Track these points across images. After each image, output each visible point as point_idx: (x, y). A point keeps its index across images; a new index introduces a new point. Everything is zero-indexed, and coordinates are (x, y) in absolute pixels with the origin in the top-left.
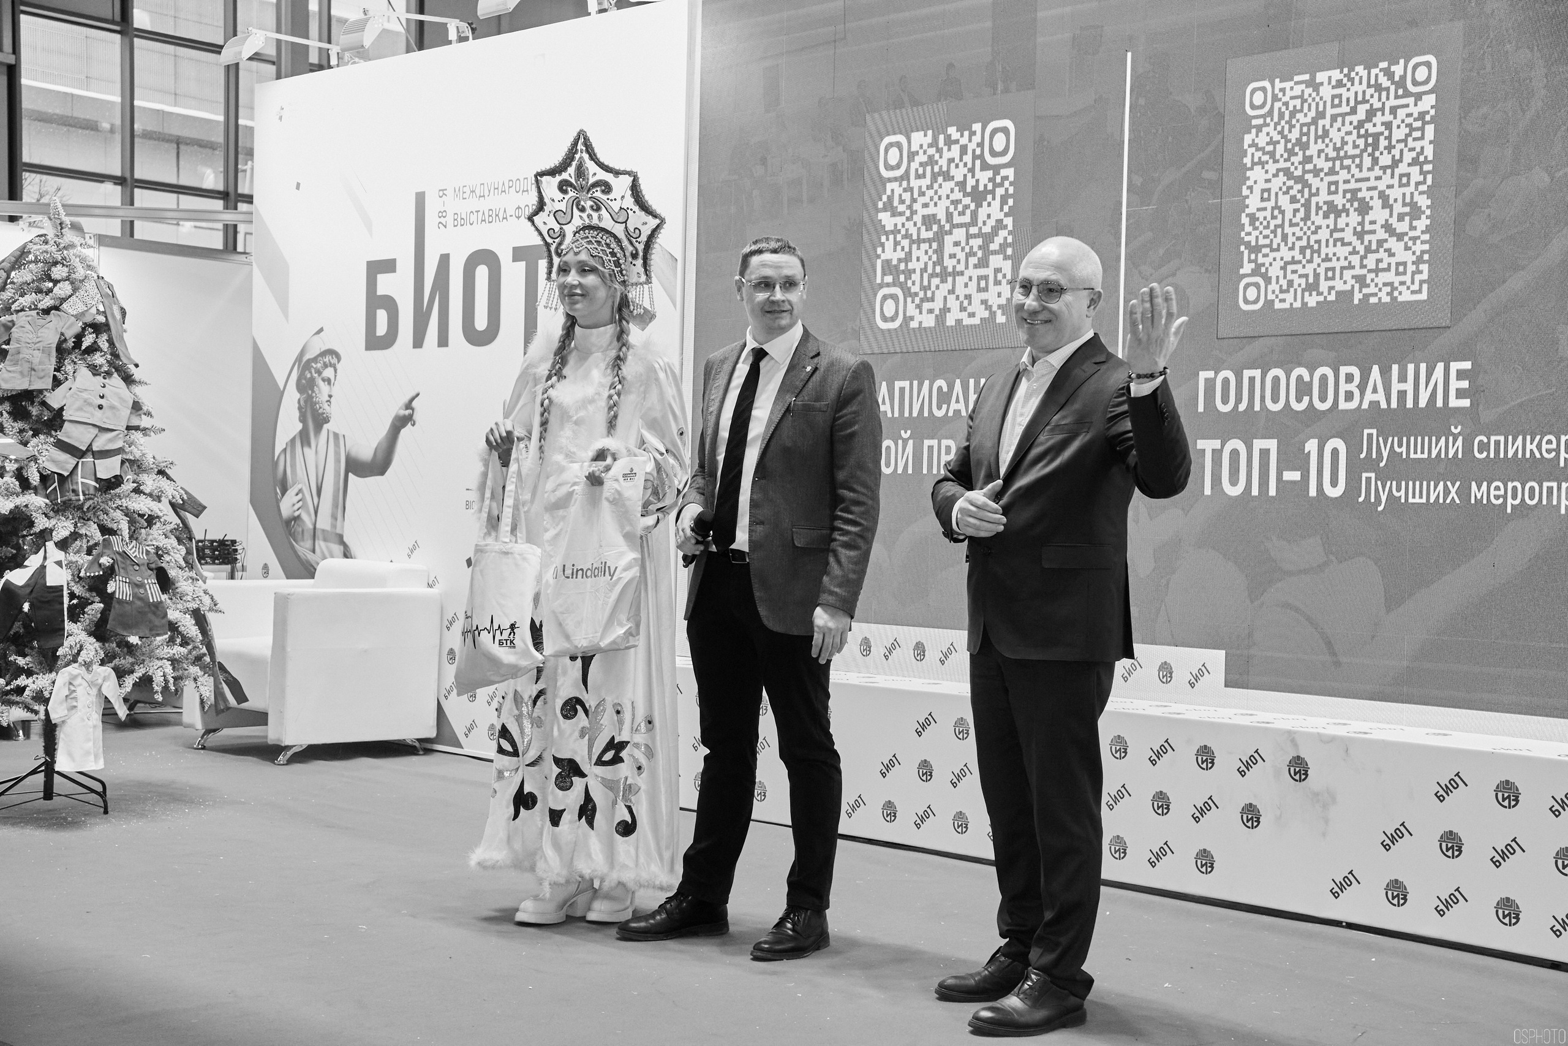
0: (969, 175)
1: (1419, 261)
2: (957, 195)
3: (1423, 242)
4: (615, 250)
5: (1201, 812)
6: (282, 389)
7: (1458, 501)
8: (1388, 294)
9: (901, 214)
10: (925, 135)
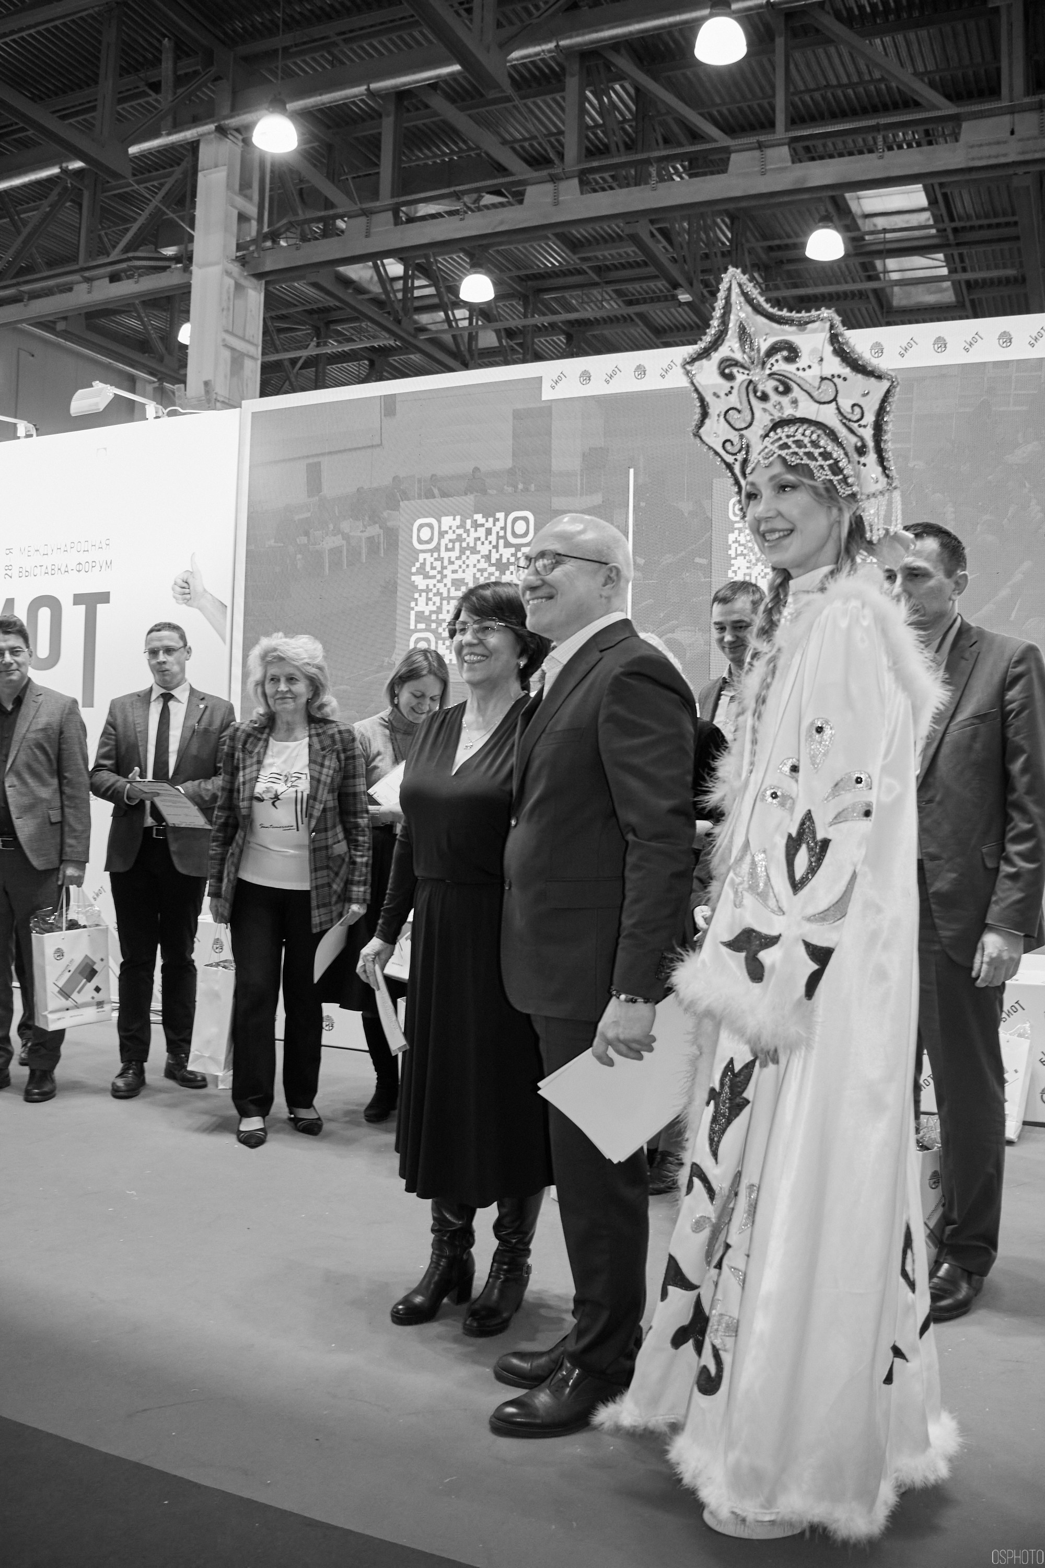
0: (494, 551)
2: (483, 564)
4: (829, 449)
9: (434, 577)
10: (454, 519)
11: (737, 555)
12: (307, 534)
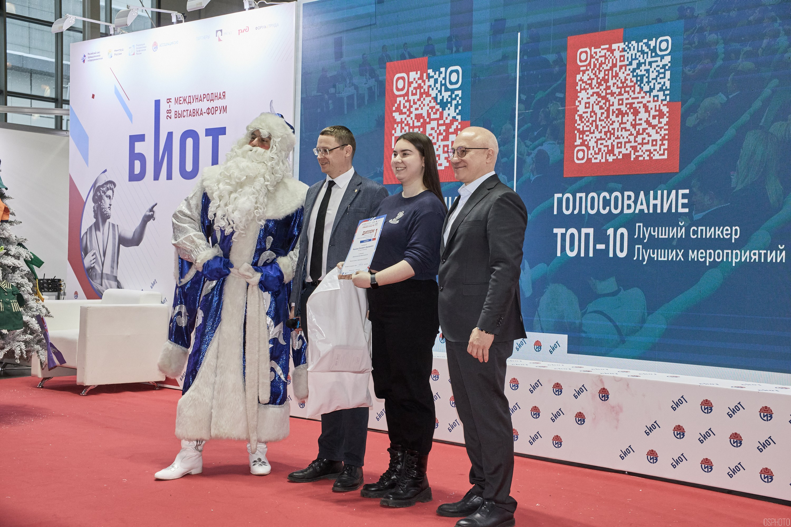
1: (663, 139)
3: (665, 130)
5: (555, 417)
6: (85, 201)
7: (682, 259)
8: (648, 155)
11: (581, 89)
12: (334, 86)
